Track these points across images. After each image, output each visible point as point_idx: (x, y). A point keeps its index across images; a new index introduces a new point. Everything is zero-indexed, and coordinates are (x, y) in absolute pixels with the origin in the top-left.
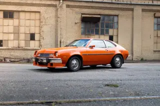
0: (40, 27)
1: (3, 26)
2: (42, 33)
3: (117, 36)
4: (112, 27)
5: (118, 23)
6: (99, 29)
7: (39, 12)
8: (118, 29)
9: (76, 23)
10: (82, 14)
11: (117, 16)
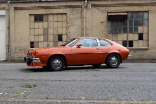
0: (67, 28)
1: (34, 29)
2: (68, 34)
3: (148, 33)
4: (141, 25)
5: (148, 19)
6: (126, 28)
7: (66, 14)
8: (148, 26)
9: (102, 23)
10: (108, 13)
11: (147, 12)
